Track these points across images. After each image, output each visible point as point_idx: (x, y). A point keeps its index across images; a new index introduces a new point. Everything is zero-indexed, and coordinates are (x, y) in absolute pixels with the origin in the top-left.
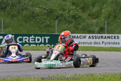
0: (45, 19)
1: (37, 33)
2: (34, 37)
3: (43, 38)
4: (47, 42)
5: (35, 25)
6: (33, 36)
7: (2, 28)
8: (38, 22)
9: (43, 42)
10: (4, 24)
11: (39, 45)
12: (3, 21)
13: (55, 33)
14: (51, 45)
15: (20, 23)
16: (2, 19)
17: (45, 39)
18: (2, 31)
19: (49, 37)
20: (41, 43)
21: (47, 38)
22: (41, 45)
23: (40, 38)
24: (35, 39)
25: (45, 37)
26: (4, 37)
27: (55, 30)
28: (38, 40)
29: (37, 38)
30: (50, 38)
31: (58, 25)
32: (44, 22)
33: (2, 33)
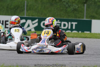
0: (73, 3)
1: (64, 17)
2: (60, 22)
3: (70, 23)
4: (74, 28)
5: (61, 8)
6: (58, 21)
7: (25, 11)
8: (65, 5)
9: (69, 28)
10: (27, 6)
11: (65, 31)
12: (27, 4)
13: (83, 18)
14: (79, 32)
15: (45, 6)
16: (26, 1)
17: (72, 25)
18: (25, 14)
19: (76, 23)
20: (67, 29)
21: (74, 24)
22: (67, 31)
23: (66, 23)
24: (61, 24)
25: (72, 23)
26: (26, 21)
27: (84, 15)
28: (65, 25)
29: (63, 23)
30: (78, 24)
31: (87, 10)
32: (71, 5)
33: (25, 16)
